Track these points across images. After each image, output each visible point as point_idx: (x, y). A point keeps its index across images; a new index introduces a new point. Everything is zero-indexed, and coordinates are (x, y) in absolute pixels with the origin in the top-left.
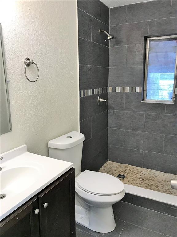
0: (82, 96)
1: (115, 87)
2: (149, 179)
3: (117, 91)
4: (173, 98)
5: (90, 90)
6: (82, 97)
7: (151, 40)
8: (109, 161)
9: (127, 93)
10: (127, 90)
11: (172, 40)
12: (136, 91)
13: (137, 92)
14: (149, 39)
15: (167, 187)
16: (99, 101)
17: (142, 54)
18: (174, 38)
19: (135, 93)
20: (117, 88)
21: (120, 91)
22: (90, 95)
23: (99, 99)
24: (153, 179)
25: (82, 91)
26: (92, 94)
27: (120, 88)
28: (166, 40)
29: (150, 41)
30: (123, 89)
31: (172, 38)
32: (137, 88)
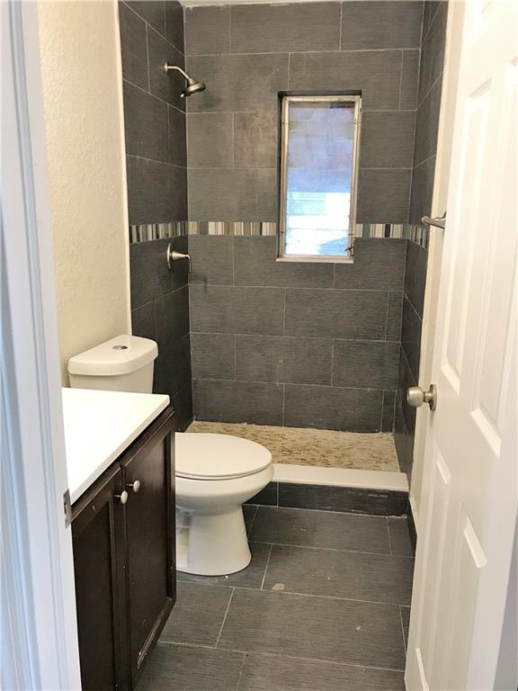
0: (135, 240)
1: (207, 223)
2: (304, 449)
3: (211, 231)
4: (350, 249)
5: (150, 226)
6: (135, 245)
7: (293, 103)
8: (197, 420)
9: (239, 238)
10: (239, 229)
11: (342, 107)
12: (261, 232)
13: (264, 234)
14: (289, 99)
15: (347, 459)
16: (171, 258)
17: (274, 137)
18: (345, 102)
19: (260, 239)
20: (211, 225)
21: (220, 233)
22: (150, 239)
23: (171, 252)
24: (314, 447)
25: (134, 228)
26: (155, 238)
27: (220, 223)
28: (330, 106)
29: (291, 103)
30: (228, 229)
31: (342, 103)
32: (263, 224)
